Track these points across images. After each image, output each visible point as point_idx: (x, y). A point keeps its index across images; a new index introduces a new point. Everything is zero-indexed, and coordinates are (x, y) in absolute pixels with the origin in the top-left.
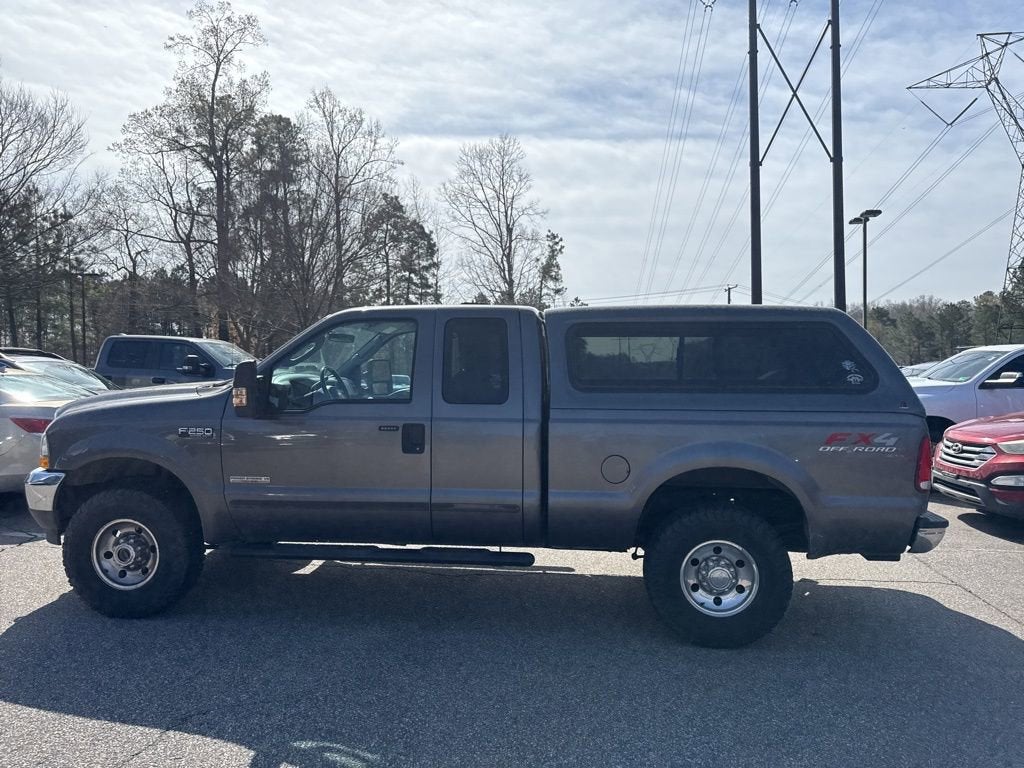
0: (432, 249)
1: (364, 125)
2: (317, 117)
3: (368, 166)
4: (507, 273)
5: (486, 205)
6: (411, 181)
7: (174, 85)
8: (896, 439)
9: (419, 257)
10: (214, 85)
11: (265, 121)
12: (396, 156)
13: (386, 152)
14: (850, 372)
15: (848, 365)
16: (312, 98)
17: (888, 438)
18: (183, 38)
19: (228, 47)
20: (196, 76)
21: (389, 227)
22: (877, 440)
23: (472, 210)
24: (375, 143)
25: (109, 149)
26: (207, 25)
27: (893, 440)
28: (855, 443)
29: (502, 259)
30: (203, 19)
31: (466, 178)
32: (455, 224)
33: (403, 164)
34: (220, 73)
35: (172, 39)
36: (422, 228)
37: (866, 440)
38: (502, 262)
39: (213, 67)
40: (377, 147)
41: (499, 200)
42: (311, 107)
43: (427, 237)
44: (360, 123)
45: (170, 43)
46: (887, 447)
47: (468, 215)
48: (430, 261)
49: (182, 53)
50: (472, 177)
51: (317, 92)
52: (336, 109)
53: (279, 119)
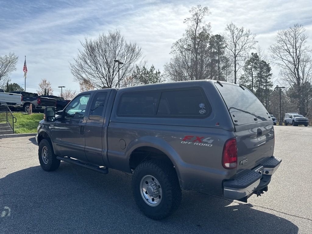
0: (269, 69)
1: (244, 32)
2: (229, 33)
3: (246, 45)
4: (297, 75)
5: (288, 51)
6: (258, 47)
7: (185, 32)
8: (213, 140)
9: (264, 72)
10: (196, 30)
11: (213, 37)
12: (255, 40)
13: (252, 39)
14: (201, 109)
15: (202, 105)
16: (227, 27)
17: (209, 140)
18: (188, 19)
19: (200, 18)
20: (192, 29)
21: (254, 64)
22: (204, 140)
23: (281, 54)
24: (248, 37)
25: (170, 53)
26: (195, 13)
27: (211, 141)
28: (195, 141)
29: (294, 70)
30: (194, 12)
31: (280, 43)
32: (274, 59)
33: (258, 42)
34: (198, 26)
35: (185, 20)
36: (265, 62)
37: (199, 140)
38: (294, 71)
39: (196, 25)
40: (249, 38)
41: (293, 48)
42: (227, 30)
43: (268, 65)
44: (242, 31)
45: (185, 21)
46: (208, 144)
47: (279, 55)
48: (268, 74)
49: (188, 23)
50: (283, 42)
51: (229, 25)
52: (235, 29)
53: (217, 36)
